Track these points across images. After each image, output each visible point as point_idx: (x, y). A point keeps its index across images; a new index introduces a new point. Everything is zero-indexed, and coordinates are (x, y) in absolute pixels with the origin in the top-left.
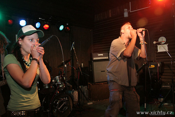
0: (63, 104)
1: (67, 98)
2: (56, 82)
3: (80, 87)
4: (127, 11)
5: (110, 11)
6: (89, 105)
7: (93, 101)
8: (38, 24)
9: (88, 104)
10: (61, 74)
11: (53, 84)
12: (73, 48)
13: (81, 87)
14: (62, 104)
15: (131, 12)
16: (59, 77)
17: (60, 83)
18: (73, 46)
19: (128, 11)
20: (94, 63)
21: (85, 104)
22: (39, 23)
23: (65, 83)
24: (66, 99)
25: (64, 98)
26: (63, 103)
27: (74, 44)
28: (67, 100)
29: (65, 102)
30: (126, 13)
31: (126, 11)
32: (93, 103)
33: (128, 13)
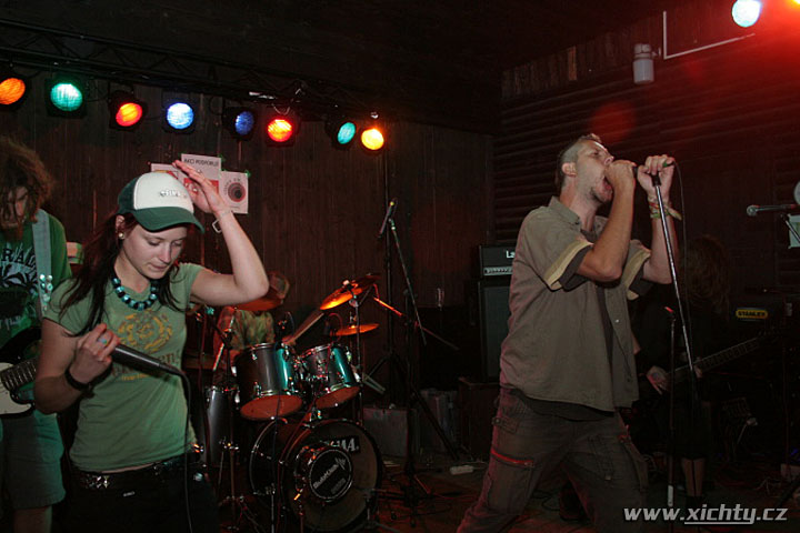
0: (335, 466)
1: (352, 441)
2: (311, 371)
3: (425, 393)
4: (650, 53)
5: (572, 53)
6: (456, 475)
7: (478, 461)
9: (455, 470)
12: (389, 224)
13: (429, 395)
14: (331, 466)
15: (666, 57)
16: (325, 352)
18: (390, 217)
19: (654, 54)
20: (486, 289)
21: (439, 471)
22: (249, 114)
24: (347, 446)
25: (341, 440)
26: (335, 463)
27: (393, 207)
28: (353, 449)
29: (343, 457)
30: (643, 62)
31: (643, 55)
32: (475, 471)
33: (651, 62)
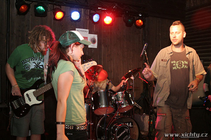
1: (130, 123)
2: (117, 100)
8: (97, 17)
10: (125, 89)
11: (112, 102)
12: (144, 52)
14: (123, 131)
16: (122, 93)
17: (123, 102)
18: (145, 49)
22: (98, 15)
23: (130, 103)
24: (129, 124)
25: (127, 123)
26: (125, 130)
27: (146, 46)
28: (131, 126)
